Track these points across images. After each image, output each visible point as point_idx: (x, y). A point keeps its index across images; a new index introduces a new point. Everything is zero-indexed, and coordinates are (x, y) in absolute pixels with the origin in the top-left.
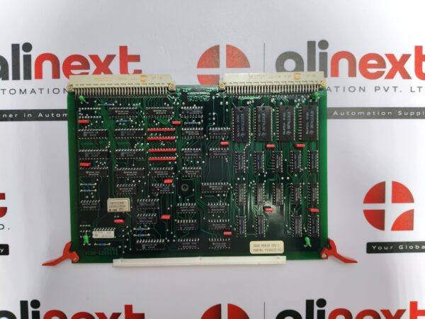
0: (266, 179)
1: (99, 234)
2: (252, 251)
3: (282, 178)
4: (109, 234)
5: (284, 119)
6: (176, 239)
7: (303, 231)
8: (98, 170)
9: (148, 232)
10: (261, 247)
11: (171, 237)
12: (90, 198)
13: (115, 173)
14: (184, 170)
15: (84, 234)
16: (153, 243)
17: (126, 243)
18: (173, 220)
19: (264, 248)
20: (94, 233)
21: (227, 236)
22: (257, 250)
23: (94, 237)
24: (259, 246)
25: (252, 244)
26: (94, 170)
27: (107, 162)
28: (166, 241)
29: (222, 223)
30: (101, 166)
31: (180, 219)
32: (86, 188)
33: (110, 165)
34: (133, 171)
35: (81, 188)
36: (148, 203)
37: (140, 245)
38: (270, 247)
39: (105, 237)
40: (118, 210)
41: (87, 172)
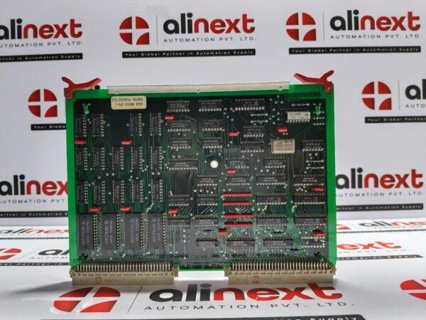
0: (131, 174)
1: (304, 116)
2: (144, 98)
3: (113, 175)
6: (223, 111)
7: (91, 120)
8: (305, 183)
11: (229, 112)
12: (313, 153)
14: (215, 183)
15: (320, 115)
16: (247, 106)
17: (275, 106)
18: (226, 131)
19: (132, 101)
20: (309, 117)
21: (170, 114)
22: (139, 99)
23: (309, 113)
24: (137, 104)
25: (144, 106)
26: (309, 183)
28: (234, 109)
29: (176, 128)
30: (302, 187)
31: (219, 132)
32: (317, 165)
34: (268, 182)
35: (322, 164)
36: (253, 149)
39: (297, 113)
40: (283, 142)
41: (316, 181)
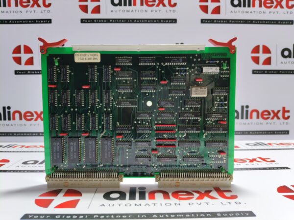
4: (207, 70)
5: (75, 154)
9: (178, 71)
10: (92, 57)
13: (201, 115)
27: (206, 123)
33: (205, 121)
37: (183, 61)
38: (85, 57)
